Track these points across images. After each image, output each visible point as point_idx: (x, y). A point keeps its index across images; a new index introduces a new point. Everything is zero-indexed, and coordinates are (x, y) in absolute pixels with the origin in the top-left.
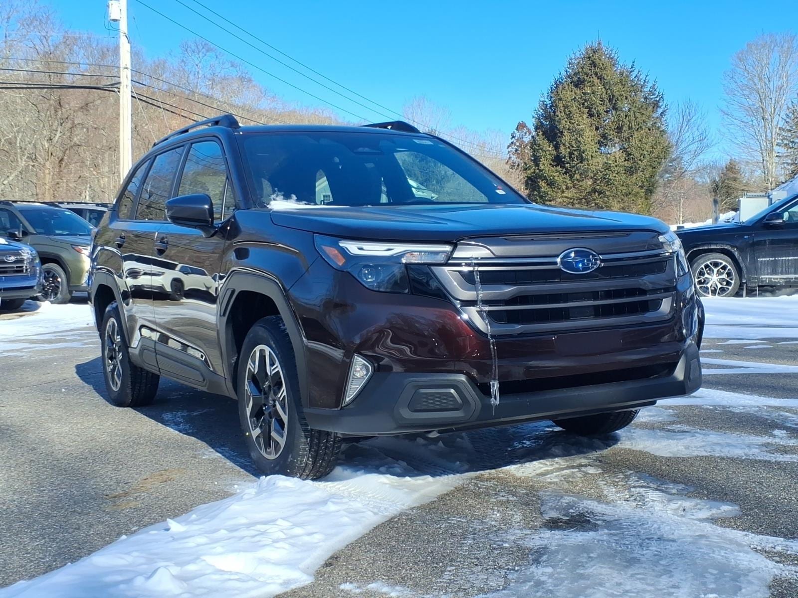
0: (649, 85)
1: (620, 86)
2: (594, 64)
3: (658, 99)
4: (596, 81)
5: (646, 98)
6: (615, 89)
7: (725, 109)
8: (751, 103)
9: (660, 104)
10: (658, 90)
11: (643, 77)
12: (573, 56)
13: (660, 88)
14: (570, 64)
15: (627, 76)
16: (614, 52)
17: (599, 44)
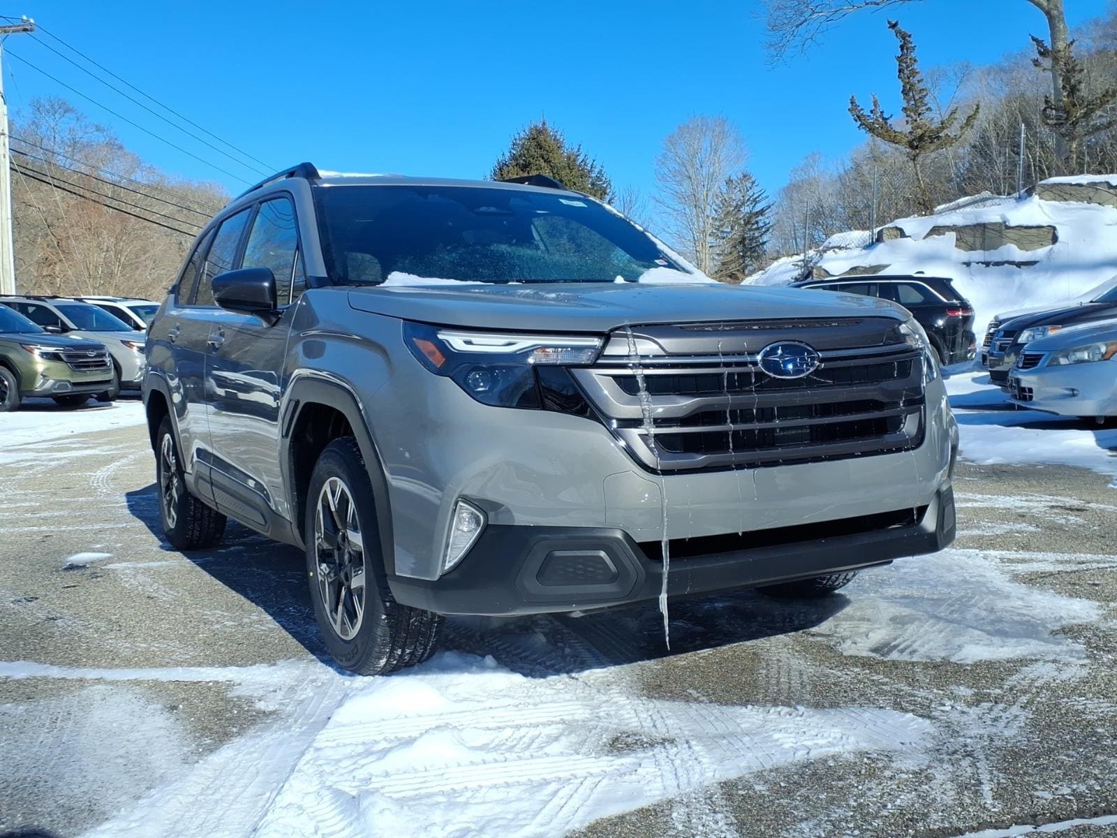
0: (597, 170)
1: (568, 171)
2: (540, 146)
3: (605, 185)
4: (543, 164)
5: (593, 184)
6: (563, 173)
7: (657, 196)
8: (683, 190)
9: (608, 191)
10: (605, 175)
11: (589, 162)
12: (517, 137)
13: (607, 175)
14: (514, 144)
15: (574, 160)
16: (559, 133)
17: (544, 124)
